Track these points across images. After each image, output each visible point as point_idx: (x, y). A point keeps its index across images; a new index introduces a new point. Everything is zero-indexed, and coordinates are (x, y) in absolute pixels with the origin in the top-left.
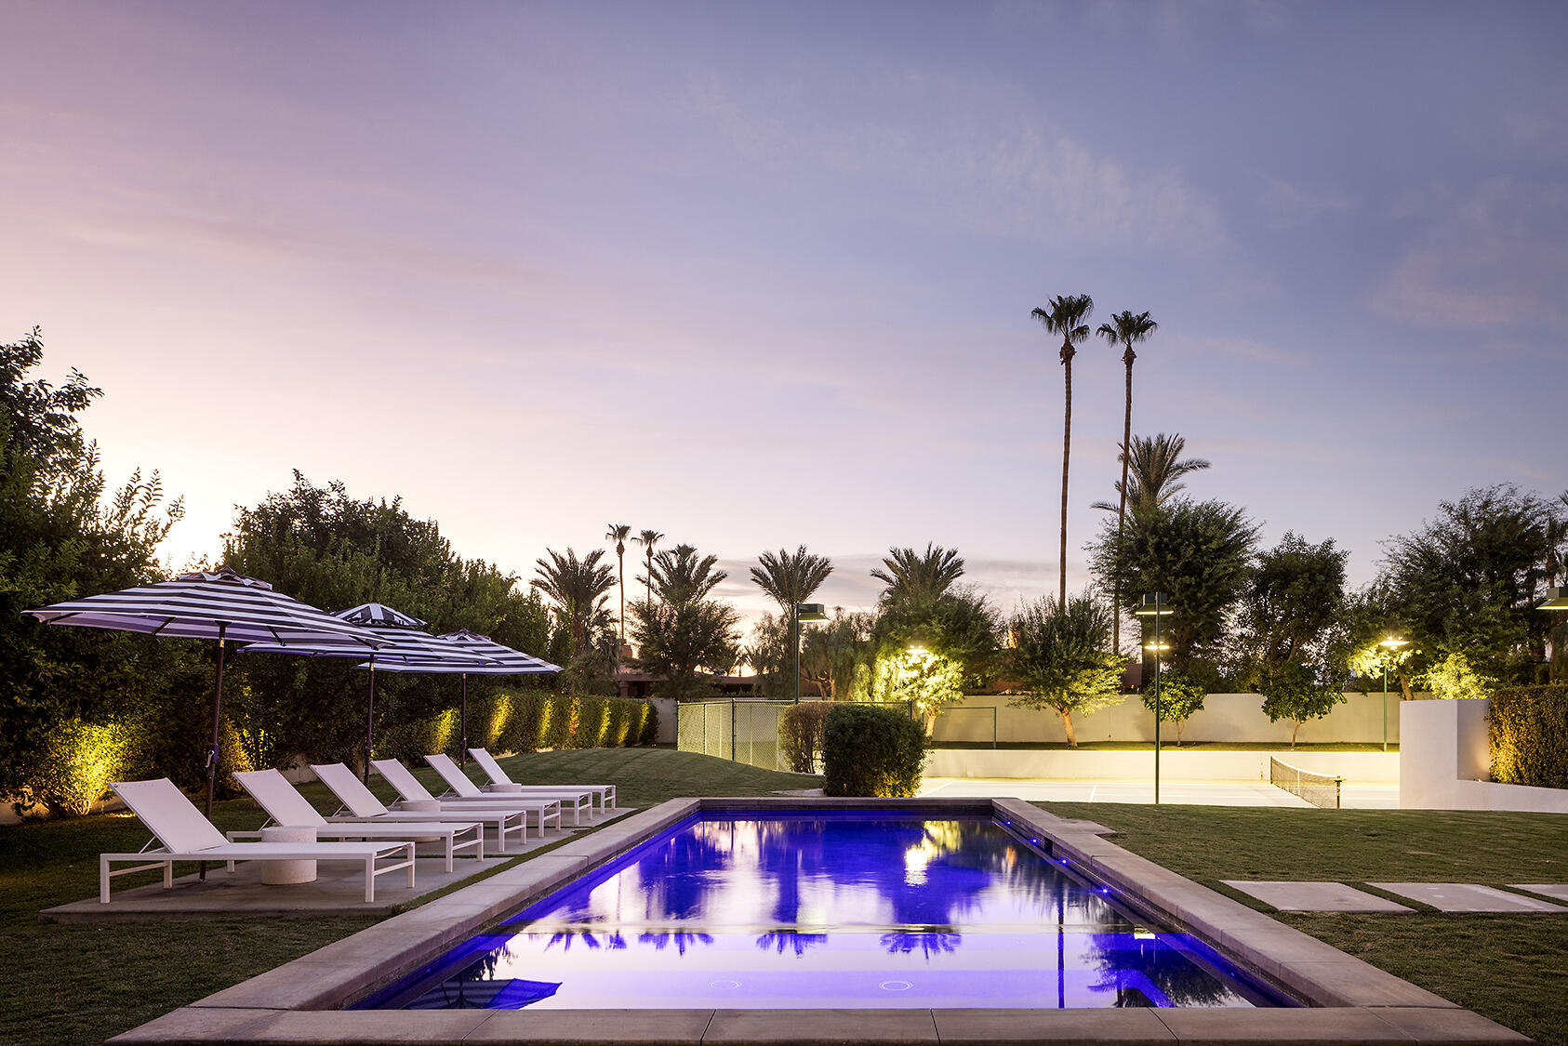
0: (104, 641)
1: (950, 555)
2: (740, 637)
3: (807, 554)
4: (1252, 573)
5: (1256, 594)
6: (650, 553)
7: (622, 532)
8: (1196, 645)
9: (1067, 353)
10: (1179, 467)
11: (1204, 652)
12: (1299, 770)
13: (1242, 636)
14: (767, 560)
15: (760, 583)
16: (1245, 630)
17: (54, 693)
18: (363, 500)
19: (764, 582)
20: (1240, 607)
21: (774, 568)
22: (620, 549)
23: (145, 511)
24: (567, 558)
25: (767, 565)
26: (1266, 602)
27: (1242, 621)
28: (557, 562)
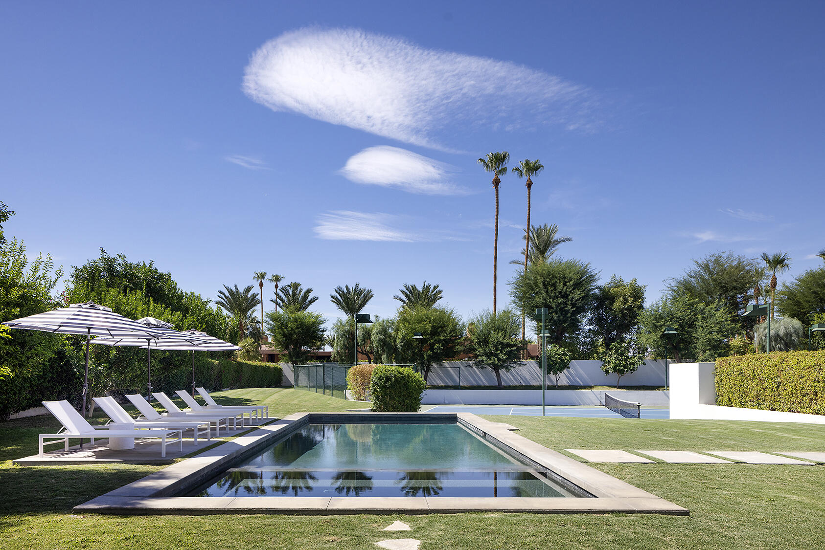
0: (29, 336)
1: (435, 288)
2: (325, 331)
3: (359, 287)
4: (595, 297)
5: (597, 308)
6: (276, 287)
7: (262, 276)
8: (566, 334)
9: (497, 182)
10: (556, 241)
11: (570, 338)
12: (619, 400)
13: (590, 330)
14: (339, 290)
15: (335, 303)
16: (591, 327)
17: (7, 360)
18: (135, 263)
19: (338, 302)
20: (589, 315)
21: (343, 295)
22: (261, 285)
23: (45, 273)
24: (234, 289)
25: (339, 294)
26: (603, 312)
27: (590, 322)
28: (229, 292)
